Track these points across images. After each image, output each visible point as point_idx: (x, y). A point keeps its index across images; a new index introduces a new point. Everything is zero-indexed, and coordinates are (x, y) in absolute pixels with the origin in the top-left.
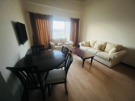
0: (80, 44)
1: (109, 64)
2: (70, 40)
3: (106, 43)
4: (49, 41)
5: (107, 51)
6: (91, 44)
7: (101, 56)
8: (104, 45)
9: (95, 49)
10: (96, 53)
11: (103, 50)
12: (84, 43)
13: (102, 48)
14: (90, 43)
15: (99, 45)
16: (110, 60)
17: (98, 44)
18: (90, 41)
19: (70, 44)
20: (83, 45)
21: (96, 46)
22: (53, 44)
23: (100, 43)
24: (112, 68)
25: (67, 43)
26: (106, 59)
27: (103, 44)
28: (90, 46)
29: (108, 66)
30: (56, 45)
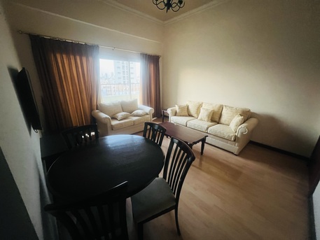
0: (169, 111)
1: (235, 148)
2: (144, 104)
3: (221, 107)
4: (92, 110)
5: (226, 123)
6: (193, 111)
7: (219, 135)
8: (218, 111)
9: (201, 120)
10: (208, 128)
11: (217, 120)
12: (177, 108)
13: (216, 118)
14: (190, 107)
15: (210, 111)
16: (236, 139)
17: (207, 110)
18: (188, 103)
19: (147, 114)
20: (176, 114)
21: (204, 114)
22: (106, 118)
23: (211, 108)
24: (241, 154)
25: (139, 112)
26: (228, 140)
27: (216, 109)
28: (190, 115)
29: (233, 153)
30: (114, 118)
